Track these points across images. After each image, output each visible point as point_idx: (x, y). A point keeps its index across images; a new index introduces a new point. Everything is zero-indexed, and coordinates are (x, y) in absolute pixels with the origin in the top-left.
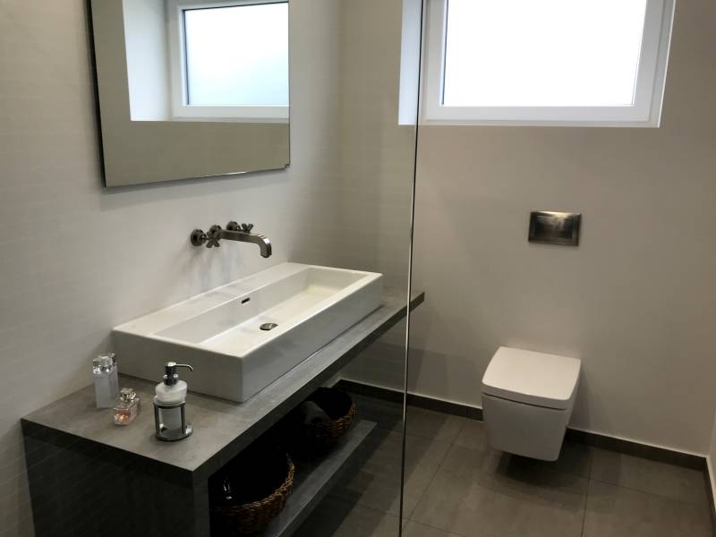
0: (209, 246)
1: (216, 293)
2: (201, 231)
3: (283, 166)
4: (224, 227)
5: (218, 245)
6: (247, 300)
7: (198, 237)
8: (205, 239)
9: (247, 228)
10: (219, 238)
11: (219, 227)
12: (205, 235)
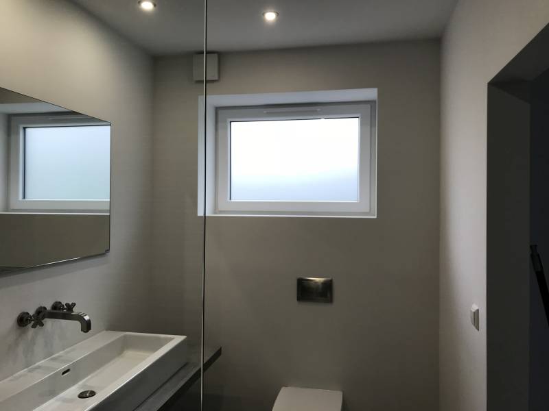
0: (34, 326)
1: (39, 367)
2: (28, 314)
3: (104, 252)
4: (49, 308)
5: (42, 325)
6: (68, 371)
7: (24, 320)
8: (31, 321)
9: (70, 307)
10: (43, 318)
11: (45, 308)
12: (31, 317)
